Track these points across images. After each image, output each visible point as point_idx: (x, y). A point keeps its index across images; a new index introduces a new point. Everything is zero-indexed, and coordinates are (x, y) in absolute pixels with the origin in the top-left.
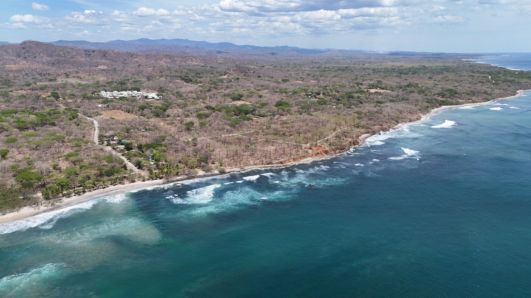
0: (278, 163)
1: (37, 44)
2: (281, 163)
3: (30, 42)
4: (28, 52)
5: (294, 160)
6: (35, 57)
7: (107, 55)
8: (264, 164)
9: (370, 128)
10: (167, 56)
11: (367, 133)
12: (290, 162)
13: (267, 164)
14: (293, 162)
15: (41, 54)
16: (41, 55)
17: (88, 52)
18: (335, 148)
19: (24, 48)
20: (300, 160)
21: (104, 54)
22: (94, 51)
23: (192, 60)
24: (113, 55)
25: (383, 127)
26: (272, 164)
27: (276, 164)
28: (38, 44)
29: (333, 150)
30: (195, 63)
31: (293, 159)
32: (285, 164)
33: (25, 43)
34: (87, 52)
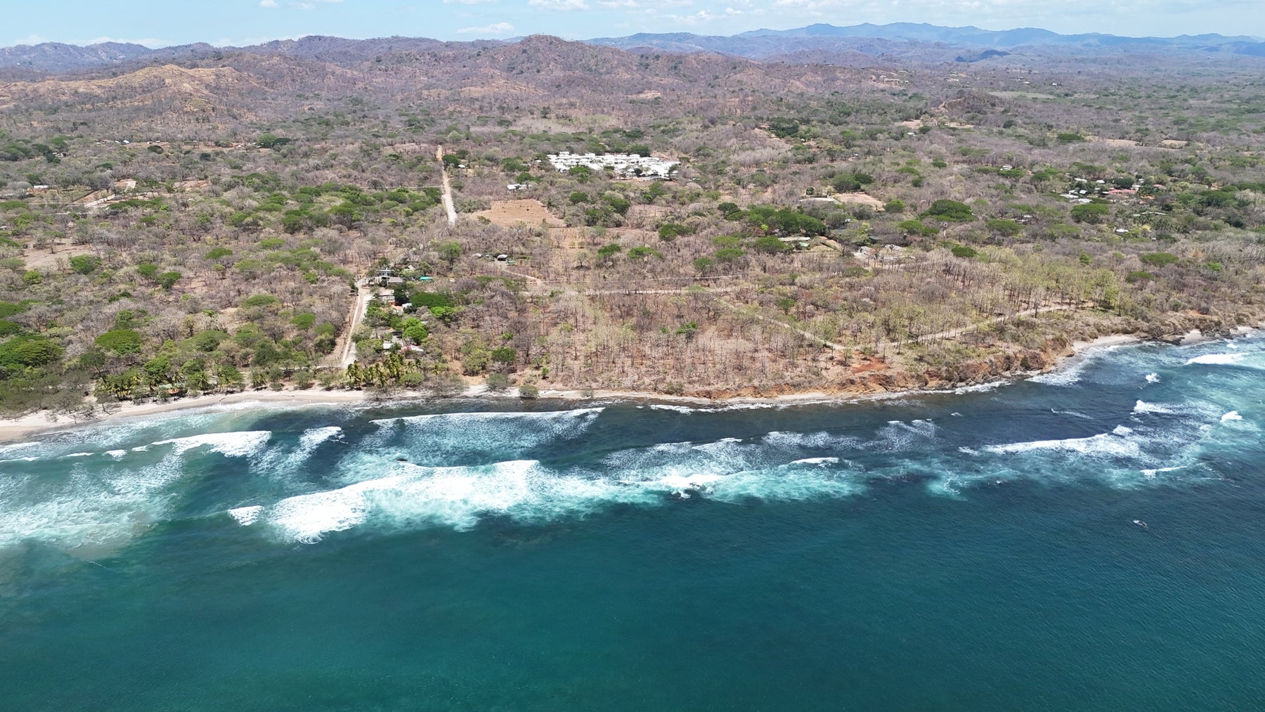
0: (698, 394)
1: (551, 43)
2: (708, 394)
3: (539, 38)
4: (529, 60)
5: (757, 391)
6: (538, 71)
7: (680, 66)
8: (660, 392)
9: (1145, 318)
10: (816, 68)
11: (1126, 332)
12: (739, 395)
13: (666, 393)
14: (750, 399)
15: (552, 63)
16: (550, 66)
17: (647, 58)
18: (928, 372)
19: (524, 51)
20: (775, 394)
21: (676, 64)
22: (657, 57)
23: (878, 76)
24: (695, 65)
25: (1207, 317)
26: (682, 395)
27: (693, 395)
28: (553, 42)
29: (918, 377)
30: (882, 86)
31: (751, 390)
32: (718, 401)
33: (528, 40)
34: (644, 59)
